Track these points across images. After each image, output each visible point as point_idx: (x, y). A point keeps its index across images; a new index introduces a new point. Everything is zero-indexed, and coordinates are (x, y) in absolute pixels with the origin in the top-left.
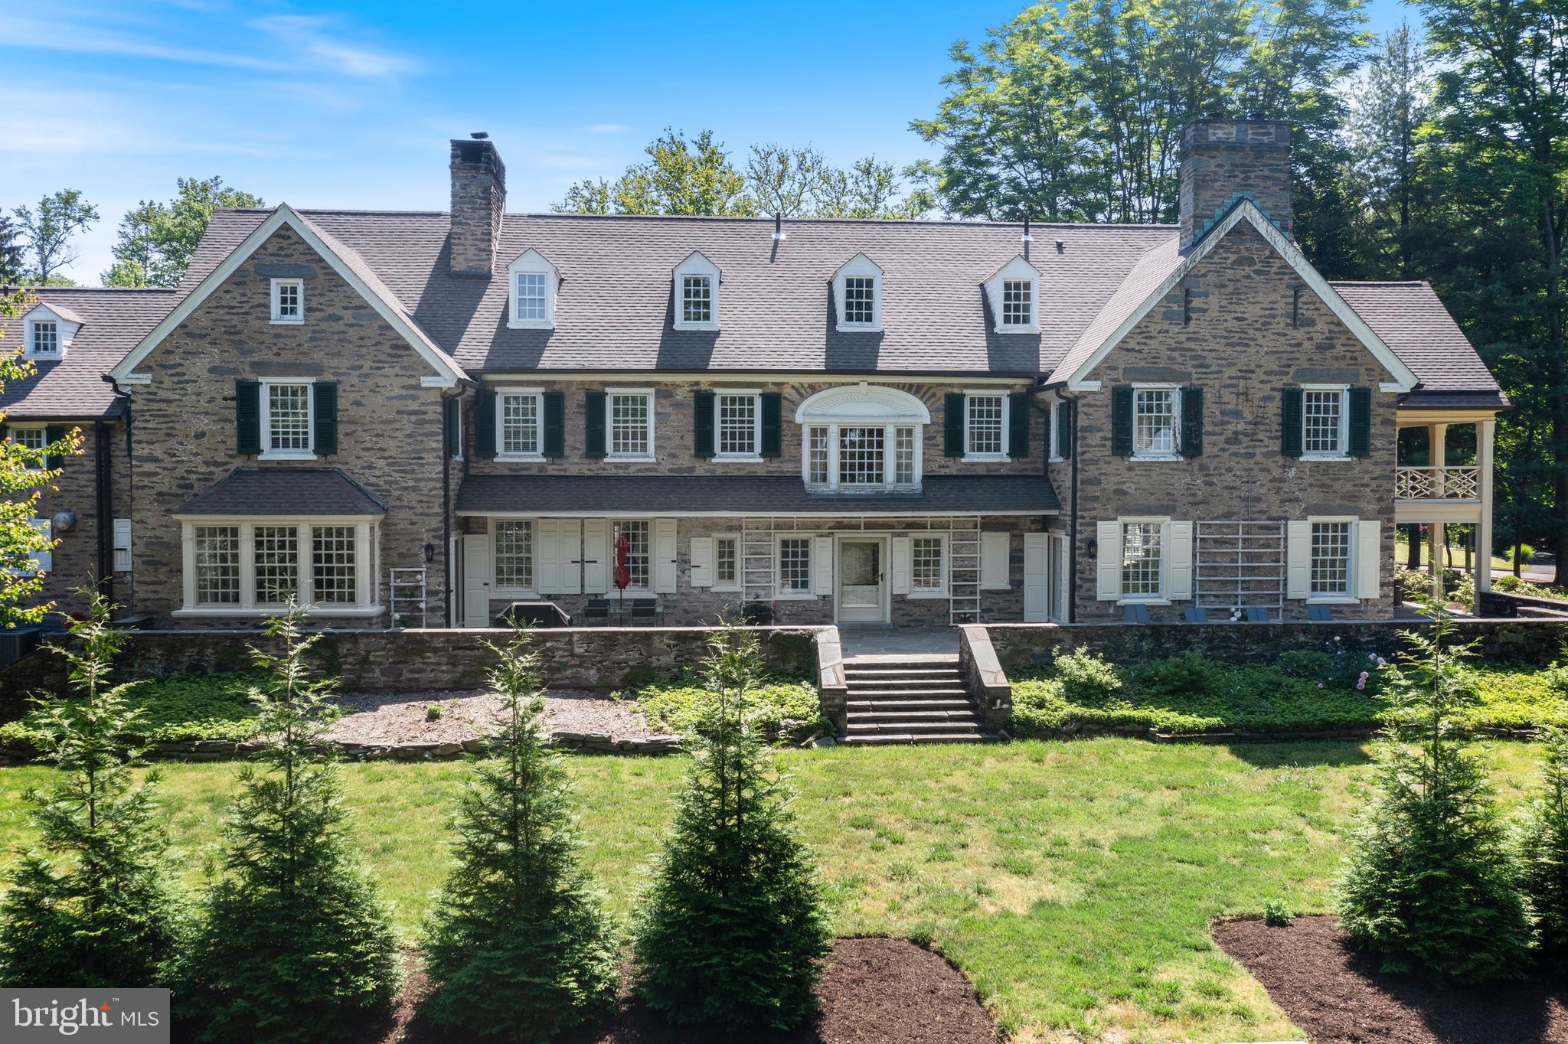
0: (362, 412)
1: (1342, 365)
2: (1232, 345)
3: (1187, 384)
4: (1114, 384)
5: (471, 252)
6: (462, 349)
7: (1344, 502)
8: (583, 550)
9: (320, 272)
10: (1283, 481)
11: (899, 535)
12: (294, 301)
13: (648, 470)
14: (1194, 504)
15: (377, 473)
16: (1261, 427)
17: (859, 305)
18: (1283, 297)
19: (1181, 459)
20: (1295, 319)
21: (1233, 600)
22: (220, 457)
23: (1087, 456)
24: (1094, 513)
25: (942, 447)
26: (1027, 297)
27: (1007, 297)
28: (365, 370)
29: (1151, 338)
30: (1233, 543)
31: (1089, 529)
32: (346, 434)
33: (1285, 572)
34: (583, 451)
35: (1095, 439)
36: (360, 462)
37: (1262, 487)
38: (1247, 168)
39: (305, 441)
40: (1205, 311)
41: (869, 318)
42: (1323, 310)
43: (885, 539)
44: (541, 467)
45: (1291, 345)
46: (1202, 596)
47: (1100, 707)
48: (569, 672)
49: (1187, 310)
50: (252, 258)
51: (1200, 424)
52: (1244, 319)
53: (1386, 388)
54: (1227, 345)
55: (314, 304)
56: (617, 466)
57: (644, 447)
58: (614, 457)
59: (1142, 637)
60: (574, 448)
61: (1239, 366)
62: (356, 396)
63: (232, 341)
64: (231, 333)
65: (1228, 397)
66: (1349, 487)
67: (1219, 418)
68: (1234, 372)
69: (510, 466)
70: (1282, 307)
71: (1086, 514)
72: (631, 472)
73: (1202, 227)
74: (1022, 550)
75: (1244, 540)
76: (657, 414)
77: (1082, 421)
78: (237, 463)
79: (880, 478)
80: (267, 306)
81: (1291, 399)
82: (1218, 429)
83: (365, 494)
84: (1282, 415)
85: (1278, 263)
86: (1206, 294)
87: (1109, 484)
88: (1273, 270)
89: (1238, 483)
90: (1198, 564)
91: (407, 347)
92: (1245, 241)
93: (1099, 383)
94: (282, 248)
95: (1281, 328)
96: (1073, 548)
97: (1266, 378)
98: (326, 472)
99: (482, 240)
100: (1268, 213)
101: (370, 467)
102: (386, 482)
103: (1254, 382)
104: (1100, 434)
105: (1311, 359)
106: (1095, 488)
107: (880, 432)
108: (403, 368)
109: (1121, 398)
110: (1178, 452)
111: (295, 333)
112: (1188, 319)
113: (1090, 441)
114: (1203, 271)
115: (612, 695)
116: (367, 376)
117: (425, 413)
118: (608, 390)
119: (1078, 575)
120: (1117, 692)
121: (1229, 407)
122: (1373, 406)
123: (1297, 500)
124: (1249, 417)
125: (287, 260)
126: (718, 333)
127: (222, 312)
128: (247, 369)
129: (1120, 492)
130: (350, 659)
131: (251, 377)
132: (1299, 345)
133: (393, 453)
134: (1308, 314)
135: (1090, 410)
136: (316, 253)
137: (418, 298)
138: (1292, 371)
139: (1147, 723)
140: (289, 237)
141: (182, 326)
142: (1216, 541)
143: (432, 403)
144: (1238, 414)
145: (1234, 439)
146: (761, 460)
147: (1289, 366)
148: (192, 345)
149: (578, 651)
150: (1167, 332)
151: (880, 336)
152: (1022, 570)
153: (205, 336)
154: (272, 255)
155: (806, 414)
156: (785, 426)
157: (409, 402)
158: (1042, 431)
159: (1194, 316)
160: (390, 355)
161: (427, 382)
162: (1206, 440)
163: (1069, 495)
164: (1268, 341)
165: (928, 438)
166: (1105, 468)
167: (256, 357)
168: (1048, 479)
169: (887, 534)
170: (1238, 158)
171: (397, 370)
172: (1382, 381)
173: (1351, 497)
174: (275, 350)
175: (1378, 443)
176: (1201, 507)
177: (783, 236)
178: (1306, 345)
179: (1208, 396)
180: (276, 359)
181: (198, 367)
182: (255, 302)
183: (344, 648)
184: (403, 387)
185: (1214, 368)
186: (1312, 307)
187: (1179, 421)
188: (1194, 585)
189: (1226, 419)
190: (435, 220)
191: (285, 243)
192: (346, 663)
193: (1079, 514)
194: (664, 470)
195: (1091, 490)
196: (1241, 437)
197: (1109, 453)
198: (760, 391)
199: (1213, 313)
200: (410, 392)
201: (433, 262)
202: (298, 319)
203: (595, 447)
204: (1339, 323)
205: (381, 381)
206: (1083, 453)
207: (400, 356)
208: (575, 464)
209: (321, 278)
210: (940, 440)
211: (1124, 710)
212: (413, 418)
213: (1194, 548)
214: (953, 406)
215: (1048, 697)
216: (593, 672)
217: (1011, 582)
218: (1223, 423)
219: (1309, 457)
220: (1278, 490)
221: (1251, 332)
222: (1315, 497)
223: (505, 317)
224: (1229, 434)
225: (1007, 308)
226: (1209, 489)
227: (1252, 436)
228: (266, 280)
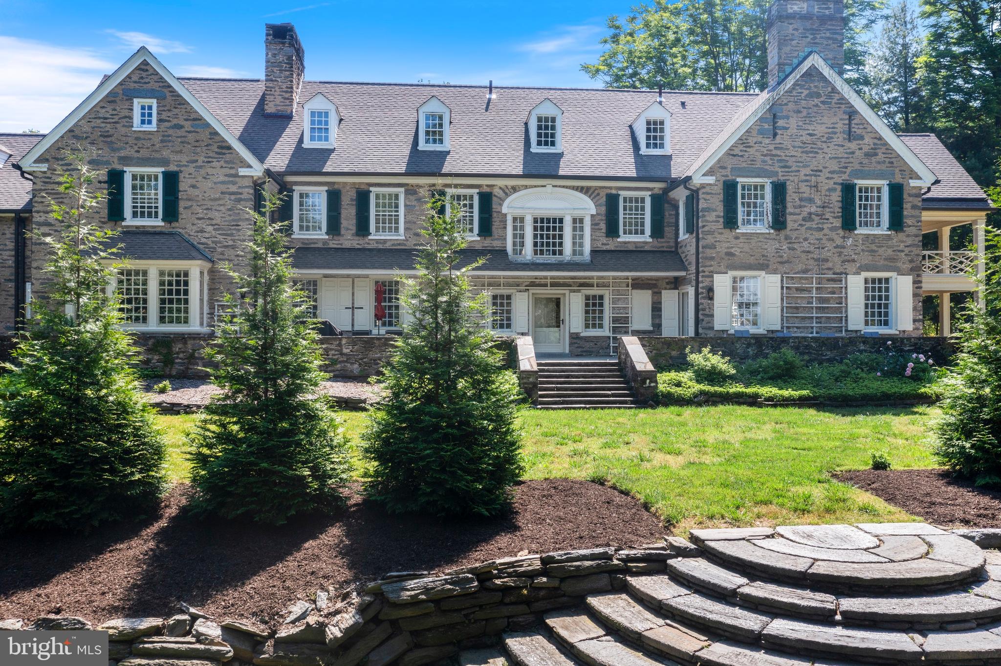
0: (196, 192)
1: (883, 167)
2: (807, 152)
3: (775, 179)
4: (724, 178)
5: (279, 99)
6: (268, 160)
7: (886, 263)
8: (353, 300)
9: (168, 94)
10: (844, 247)
11: (574, 291)
12: (150, 115)
13: (399, 244)
14: (781, 263)
15: (207, 235)
16: (828, 210)
17: (546, 135)
18: (841, 119)
19: (772, 231)
20: (849, 135)
21: (810, 330)
22: (96, 223)
23: (706, 229)
24: (712, 269)
25: (604, 231)
26: (662, 130)
27: (648, 130)
28: (200, 163)
29: (750, 147)
30: (809, 290)
31: (708, 280)
32: (185, 208)
33: (846, 311)
34: (354, 231)
35: (711, 217)
36: (195, 228)
37: (829, 251)
38: (814, 32)
39: (156, 213)
40: (787, 129)
41: (553, 144)
42: (869, 130)
43: (564, 294)
44: (325, 242)
45: (847, 153)
46: (788, 328)
47: (721, 386)
48: (338, 366)
49: (775, 128)
50: (121, 84)
51: (785, 207)
52: (815, 135)
53: (913, 183)
54: (802, 152)
55: (163, 117)
56: (378, 241)
57: (397, 229)
58: (375, 236)
59: (749, 345)
60: (348, 229)
61: (812, 167)
62: (193, 182)
63: (105, 142)
64: (106, 136)
65: (804, 188)
66: (890, 252)
67: (798, 203)
68: (807, 171)
69: (303, 241)
70: (841, 126)
71: (706, 269)
72: (388, 246)
73: (784, 71)
74: (660, 303)
75: (817, 288)
76: (406, 206)
77: (702, 205)
79: (561, 253)
80: (131, 118)
81: (848, 190)
82: (797, 211)
83: (198, 250)
84: (842, 202)
85: (837, 97)
86: (787, 117)
88: (834, 101)
89: (812, 249)
90: (785, 304)
91: (229, 148)
92: (813, 81)
93: (714, 178)
94: (142, 78)
95: (840, 141)
96: (697, 294)
97: (830, 175)
98: (171, 234)
99: (286, 92)
100: (830, 62)
101: (202, 231)
102: (213, 242)
103: (822, 179)
104: (715, 213)
105: (861, 163)
106: (712, 251)
107: (561, 221)
108: (226, 162)
109: (730, 188)
110: (769, 227)
111: (150, 136)
112: (775, 135)
113: (708, 218)
114: (785, 101)
115: (369, 379)
116: (201, 167)
117: (241, 194)
118: (371, 189)
119: (701, 312)
120: (732, 378)
121: (805, 195)
122: (905, 196)
123: (854, 261)
124: (819, 203)
125: (145, 86)
126: (448, 153)
127: (99, 121)
128: (116, 161)
129: (730, 254)
130: (181, 355)
131: (118, 167)
132: (853, 153)
133: (218, 222)
134: (859, 132)
135: (708, 197)
136: (166, 82)
137: (241, 129)
138: (848, 171)
139: (756, 396)
140: (147, 70)
141: (70, 131)
142: (797, 289)
143: (247, 187)
144: (811, 200)
145: (809, 218)
146: (479, 239)
147: (846, 167)
148: (78, 144)
149: (345, 351)
150: (761, 143)
151: (560, 155)
152: (660, 316)
153: (86, 138)
154: (135, 82)
155: (510, 207)
156: (495, 215)
157: (230, 186)
158: (673, 220)
159: (779, 132)
160: (216, 153)
161: (243, 172)
162: (789, 218)
163: (693, 259)
164: (831, 150)
165: (594, 225)
166: (719, 237)
167: (123, 153)
168: (678, 254)
169: (565, 291)
170: (808, 24)
171: (222, 163)
172: (911, 178)
173: (892, 259)
174: (136, 148)
175: (909, 221)
176: (786, 265)
177: (494, 96)
178: (858, 153)
179: (790, 188)
180: (136, 155)
182: (122, 115)
183: (177, 347)
184: (226, 175)
185: (793, 169)
186: (861, 127)
187: (770, 205)
188: (782, 320)
189: (803, 203)
190: (255, 84)
191: (144, 74)
192: (178, 358)
193: (701, 269)
194: (410, 245)
195: (709, 252)
196: (813, 216)
197: (722, 226)
198: (477, 191)
199: (793, 130)
200: (231, 179)
201: (252, 108)
202: (153, 127)
203: (363, 228)
204: (880, 138)
205: (210, 171)
206: (704, 226)
207: (224, 154)
208: (348, 239)
209: (169, 99)
210: (603, 226)
211: (739, 388)
212: (233, 197)
213: (782, 294)
214: (612, 202)
215: (683, 380)
216: (356, 366)
217: (653, 325)
218: (800, 207)
219: (861, 231)
220: (840, 254)
221: (819, 143)
222: (866, 259)
223: (301, 140)
224: (805, 214)
225: (648, 138)
226: (792, 252)
227: (821, 216)
228: (130, 100)
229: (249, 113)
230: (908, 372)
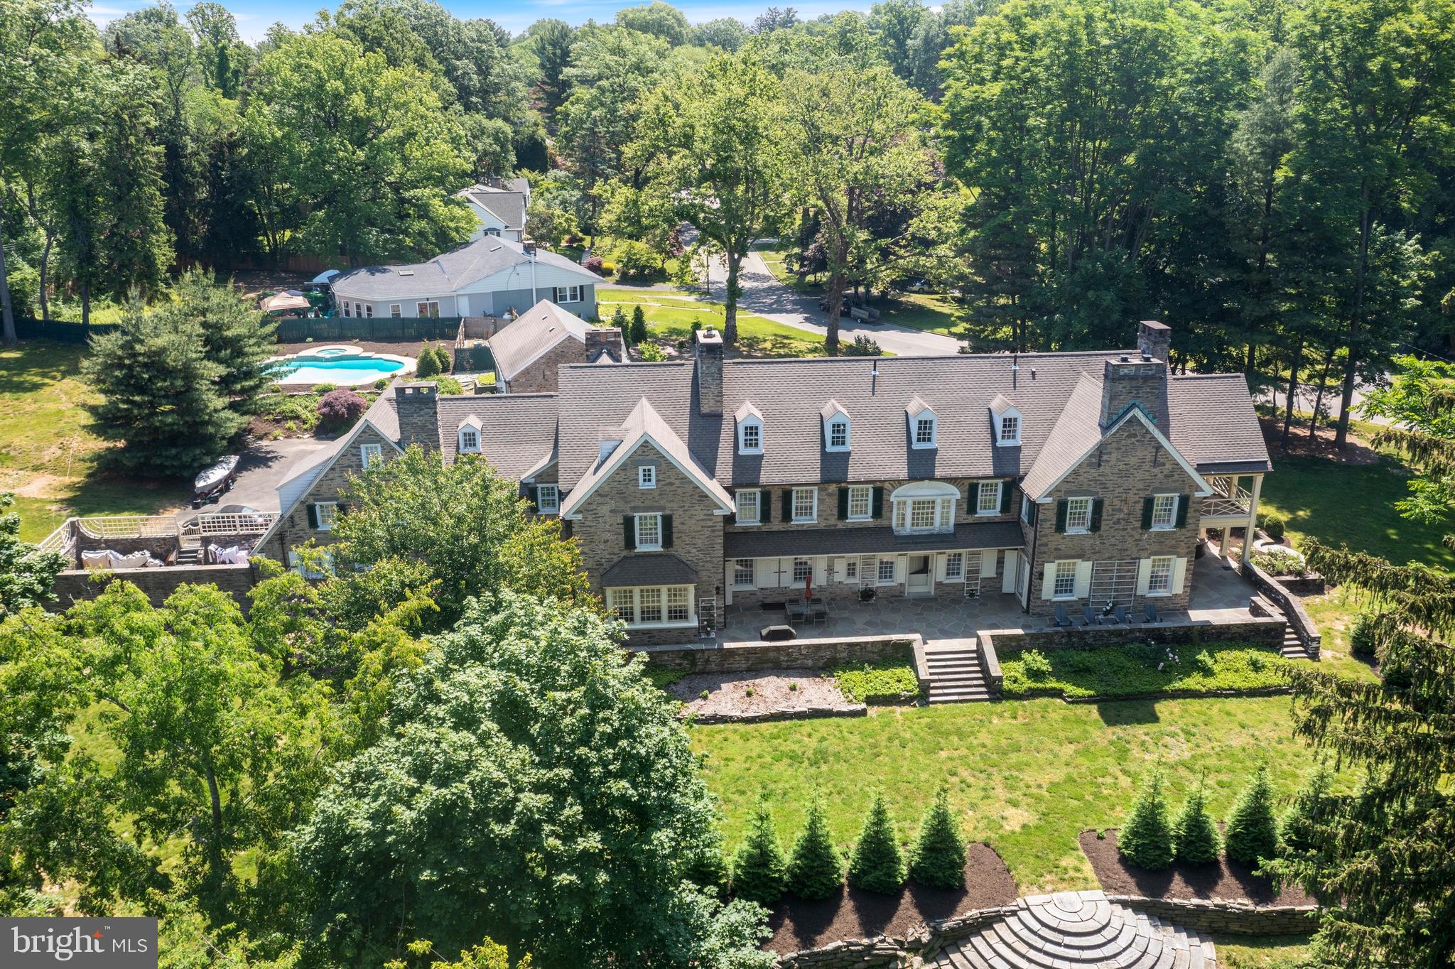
1: (1177, 484)
2: (1122, 477)
3: (1096, 497)
4: (1059, 498)
5: (712, 403)
6: (718, 473)
7: (1170, 549)
8: (779, 566)
9: (663, 462)
10: (1140, 540)
11: (941, 553)
12: (650, 476)
13: (813, 526)
14: (1094, 553)
15: (692, 555)
16: (1132, 516)
17: (924, 434)
18: (1150, 453)
19: (1090, 532)
20: (1155, 463)
21: (1109, 597)
22: (616, 551)
23: (1042, 533)
24: (1043, 559)
25: (965, 509)
26: (1015, 425)
27: (1004, 425)
28: (686, 508)
29: (1080, 476)
30: (1112, 571)
31: (1040, 566)
32: (677, 538)
33: (1137, 583)
34: (780, 519)
35: (1047, 525)
36: (684, 550)
37: (1129, 544)
38: (1138, 388)
39: (657, 541)
40: (1109, 461)
41: (929, 440)
42: (1170, 459)
43: (933, 554)
44: (759, 527)
45: (1151, 476)
46: (1094, 596)
47: (1041, 682)
49: (1100, 461)
50: (630, 457)
51: (1101, 516)
52: (1129, 464)
53: (1198, 494)
54: (1118, 477)
55: (660, 478)
56: (798, 525)
57: (811, 514)
58: (798, 521)
59: (1063, 637)
60: (776, 518)
61: (1124, 487)
62: (682, 520)
63: (621, 497)
64: (620, 494)
65: (1117, 502)
66: (1173, 542)
67: (1111, 512)
68: (1121, 490)
69: (742, 528)
70: (1149, 457)
71: (1039, 560)
72: (805, 528)
73: (1112, 419)
74: (1004, 558)
75: (1117, 569)
76: (818, 499)
77: (1041, 516)
78: (624, 553)
79: (932, 524)
80: (637, 480)
81: (1149, 502)
82: (1110, 518)
83: (689, 567)
84: (1143, 510)
85: (1149, 437)
86: (1110, 453)
87: (1052, 546)
88: (1146, 440)
89: (1117, 542)
90: (1093, 581)
91: (707, 496)
92: (1133, 426)
93: (1051, 499)
94: (644, 452)
95: (1147, 468)
96: (1031, 574)
97: (1137, 492)
98: (668, 556)
99: (718, 396)
100: (1146, 413)
101: (689, 553)
102: (696, 559)
103: (1131, 495)
104: (1049, 523)
105: (1161, 482)
106: (1045, 548)
107: (933, 503)
108: (705, 506)
109: (1062, 507)
110: (1088, 529)
111: (651, 492)
112: (1100, 465)
113: (1044, 526)
114: (1111, 442)
115: (822, 675)
116: (687, 510)
117: (715, 527)
118: (793, 488)
119: (1033, 586)
120: (1050, 673)
121: (1116, 507)
122: (1191, 503)
123: (1147, 549)
124: (1126, 511)
125: (647, 458)
126: (850, 453)
127: (617, 484)
128: (628, 510)
129: (1057, 549)
130: (701, 661)
131: (630, 514)
132: (1156, 476)
133: (700, 546)
134: (1162, 460)
135: (1046, 512)
136: (661, 454)
137: (687, 434)
138: (1150, 488)
139: (1062, 691)
140: (648, 447)
141: (597, 491)
142: (1103, 570)
143: (718, 522)
144: (1120, 510)
145: (1118, 522)
146: (872, 520)
147: (1149, 486)
148: (601, 500)
150: (1089, 472)
151: (936, 450)
152: (1003, 567)
153: (608, 495)
154: (640, 455)
155: (895, 496)
156: (884, 502)
157: (708, 522)
159: (1103, 464)
160: (698, 500)
162: (1103, 523)
163: (1031, 544)
164: (1139, 475)
165: (958, 506)
166: (1051, 538)
167: (633, 504)
168: (1020, 525)
170: (1134, 383)
171: (702, 507)
172: (1197, 491)
173: (1174, 547)
174: (642, 500)
175: (1190, 521)
176: (1097, 555)
177: (878, 373)
178: (1159, 475)
179: (1106, 503)
180: (642, 505)
181: (604, 510)
182: (631, 478)
183: (698, 656)
184: (705, 515)
185: (1111, 489)
186: (1164, 457)
187: (1090, 514)
188: (1090, 591)
189: (1114, 513)
191: (646, 450)
193: (1036, 559)
194: (822, 526)
195: (1043, 549)
196: (1121, 521)
197: (1054, 531)
198: (872, 486)
199: (1113, 462)
200: (708, 517)
201: (689, 404)
202: (652, 485)
203: (787, 516)
204: (1178, 464)
205: (694, 512)
206: (1041, 530)
207: (703, 501)
208: (776, 525)
209: (664, 465)
210: (965, 506)
211: (1052, 684)
212: (709, 529)
213: (1092, 574)
214: (973, 488)
215: (1019, 676)
216: (811, 662)
217: (997, 573)
218: (1112, 515)
219: (1155, 528)
220: (1137, 545)
221: (1131, 470)
222: (1156, 547)
223: (736, 446)
224: (1115, 520)
225: (1004, 432)
226: (1102, 546)
227: (1127, 521)
228: (637, 468)
229: (688, 411)
230: (1160, 668)
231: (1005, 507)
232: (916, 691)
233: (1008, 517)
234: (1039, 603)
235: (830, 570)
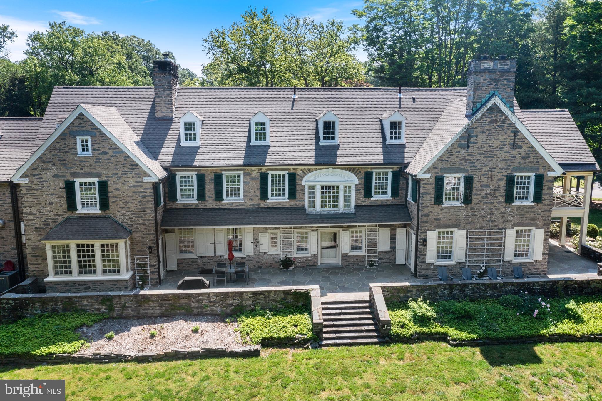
0: (119, 192)
1: (532, 165)
2: (487, 157)
3: (467, 174)
4: (436, 175)
5: (164, 109)
6: (161, 157)
7: (530, 221)
8: (215, 238)
9: (97, 133)
10: (505, 213)
11: (345, 230)
12: (87, 146)
13: (241, 205)
14: (467, 223)
15: (127, 218)
16: (497, 191)
17: (329, 133)
18: (509, 136)
19: (463, 205)
20: (514, 146)
21: (482, 262)
22: (60, 212)
23: (424, 205)
24: (426, 228)
25: (363, 194)
26: (400, 128)
27: (392, 128)
28: (119, 175)
29: (452, 155)
30: (483, 239)
31: (424, 234)
32: (113, 202)
33: (504, 250)
34: (214, 198)
35: (427, 198)
36: (119, 213)
37: (496, 216)
38: (497, 81)
39: (96, 204)
40: (476, 143)
41: (333, 138)
42: (526, 142)
43: (339, 231)
44: (196, 205)
45: (511, 157)
46: (469, 260)
47: (427, 327)
48: (209, 308)
49: (468, 142)
50: (68, 128)
51: (472, 191)
52: (493, 146)
53: (550, 174)
54: (484, 157)
55: (95, 147)
56: (228, 204)
57: (239, 195)
58: (227, 200)
59: (445, 289)
60: (210, 197)
61: (489, 166)
62: (117, 186)
63: (62, 164)
64: (61, 161)
65: (484, 179)
66: (532, 215)
67: (480, 188)
68: (486, 168)
69: (183, 205)
70: (509, 141)
71: (423, 228)
72: (234, 206)
73: (476, 107)
74: (395, 235)
75: (487, 238)
76: (244, 182)
77: (422, 190)
78: (67, 215)
79: (337, 206)
80: (76, 149)
81: (510, 179)
82: (479, 193)
83: (122, 226)
84: (506, 186)
85: (508, 122)
86: (477, 136)
87: (433, 216)
88: (505, 125)
89: (486, 214)
90: (468, 248)
91: (137, 165)
92: (494, 113)
93: (430, 175)
94: (80, 124)
95: (507, 150)
96: (417, 241)
97: (500, 171)
98: (105, 218)
99: (168, 104)
100: (505, 100)
101: (124, 215)
102: (131, 221)
103: (495, 173)
104: (429, 196)
105: (519, 163)
106: (427, 218)
107: (338, 187)
108: (135, 174)
109: (439, 181)
110: (462, 202)
111: (88, 160)
112: (468, 147)
113: (425, 199)
114: (476, 126)
115: (227, 320)
116: (120, 177)
117: (145, 192)
118: (223, 172)
119: (418, 253)
120: (434, 319)
121: (484, 183)
122: (544, 182)
123: (510, 221)
124: (492, 187)
125: (83, 129)
126: (269, 147)
127: (56, 151)
128: (69, 175)
129: (437, 219)
130: (118, 306)
131: (71, 179)
132: (515, 157)
133: (133, 209)
134: (519, 144)
135: (426, 186)
136: (95, 126)
137: (142, 131)
138: (511, 168)
139: (446, 335)
140: (83, 119)
141: (40, 158)
142: (476, 238)
143: (148, 188)
144: (487, 186)
145: (486, 196)
146: (288, 201)
147: (510, 166)
148: (45, 166)
149: (212, 300)
150: (459, 152)
151: (337, 147)
152: (395, 243)
153: (50, 162)
154: (76, 126)
155: (306, 181)
156: (298, 186)
157: (139, 188)
158: (405, 186)
159: (471, 145)
160: (129, 168)
161: (146, 179)
162: (474, 197)
163: (416, 217)
164: (501, 155)
165: (357, 190)
166: (431, 210)
167: (73, 171)
168: (407, 206)
170: (493, 76)
171: (133, 174)
172: (549, 171)
173: (533, 219)
174: (80, 167)
175: (545, 197)
176: (470, 225)
177: (296, 97)
178: (518, 157)
179: (476, 179)
180: (81, 171)
181: (48, 175)
182: (70, 147)
183: (115, 301)
184: (136, 182)
185: (478, 167)
186: (521, 140)
187: (463, 190)
188: (466, 256)
189: (483, 188)
190: (148, 91)
191: (81, 121)
192: (116, 307)
193: (420, 228)
194: (248, 205)
195: (425, 219)
196: (488, 195)
197: (433, 203)
198: (287, 172)
199: (480, 144)
200: (139, 184)
201: (148, 112)
202: (89, 154)
203: (219, 196)
204: (532, 147)
205: (126, 179)
206: (422, 204)
207: (134, 169)
208: (210, 203)
209: (98, 136)
210: (362, 191)
211: (437, 328)
212: (141, 195)
213: (467, 241)
214: (368, 177)
215: (406, 321)
216: (219, 308)
217: (391, 248)
218: (481, 190)
219: (517, 203)
220: (503, 217)
221: (495, 152)
222: (518, 219)
223: (179, 140)
224: (483, 194)
225: (391, 133)
226: (474, 217)
227: (493, 195)
228: (75, 138)
229: (146, 117)
230: (535, 315)
231: (395, 193)
232: (310, 335)
233: (398, 201)
234: (424, 266)
235: (256, 242)
